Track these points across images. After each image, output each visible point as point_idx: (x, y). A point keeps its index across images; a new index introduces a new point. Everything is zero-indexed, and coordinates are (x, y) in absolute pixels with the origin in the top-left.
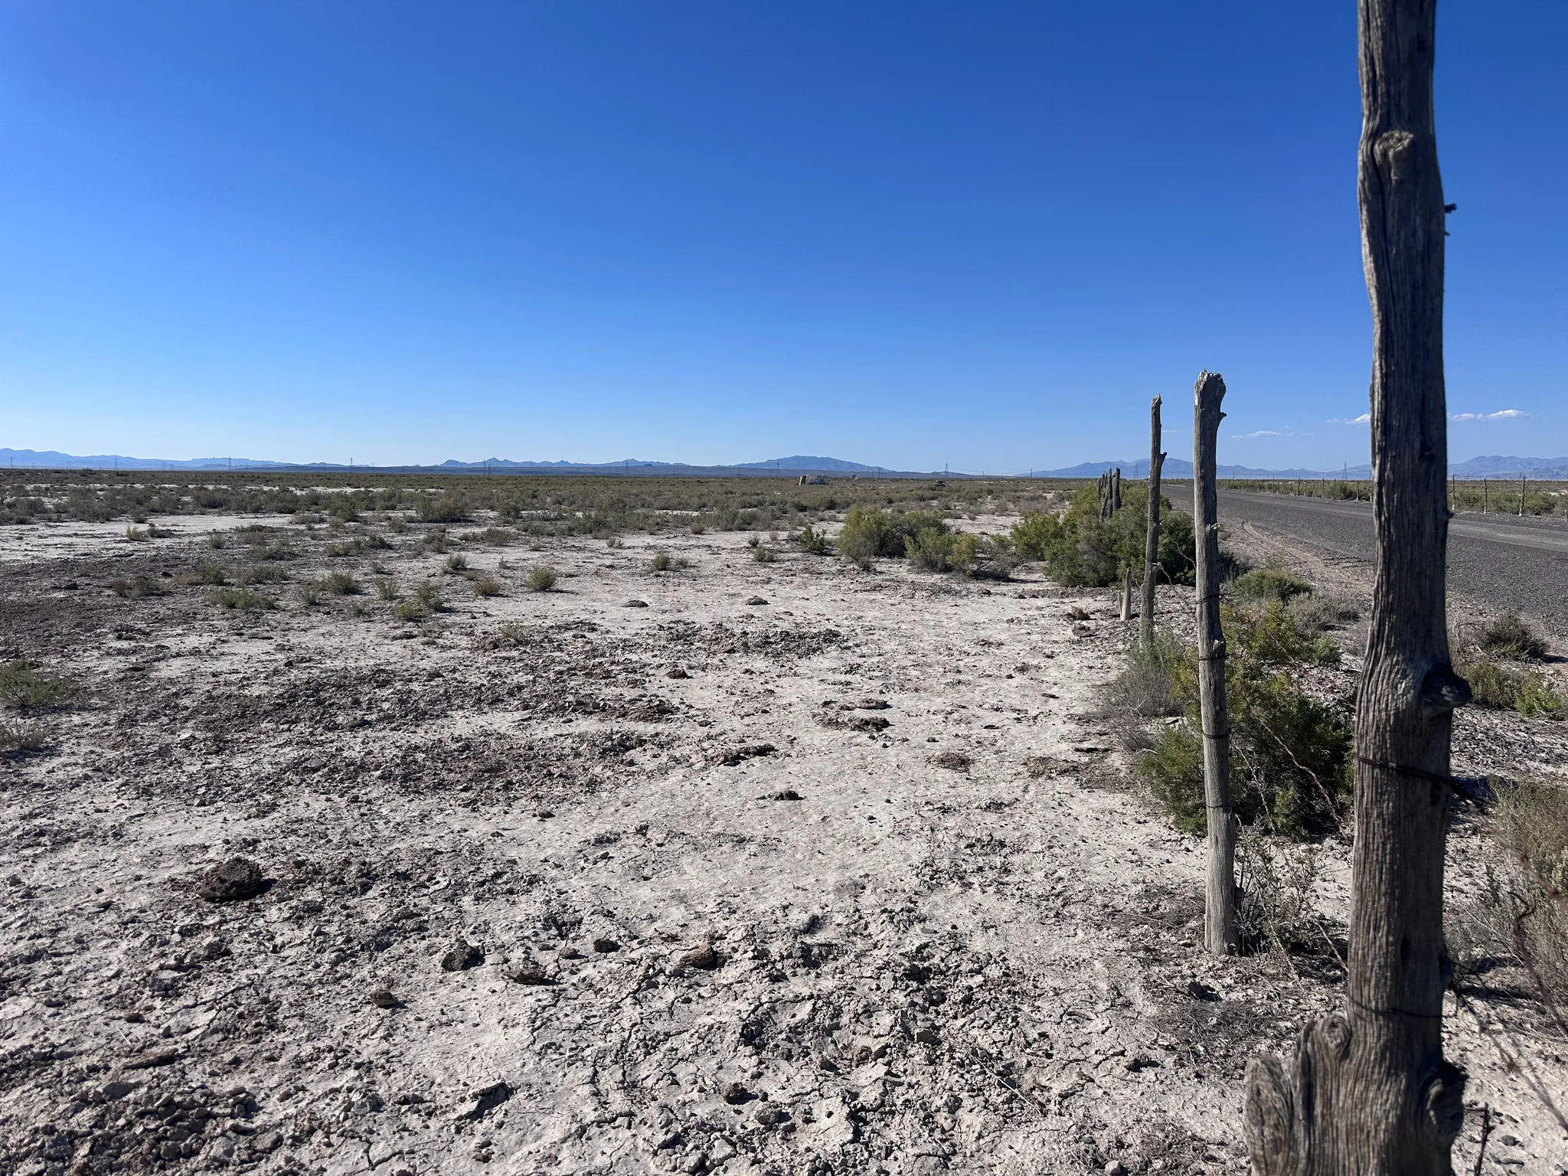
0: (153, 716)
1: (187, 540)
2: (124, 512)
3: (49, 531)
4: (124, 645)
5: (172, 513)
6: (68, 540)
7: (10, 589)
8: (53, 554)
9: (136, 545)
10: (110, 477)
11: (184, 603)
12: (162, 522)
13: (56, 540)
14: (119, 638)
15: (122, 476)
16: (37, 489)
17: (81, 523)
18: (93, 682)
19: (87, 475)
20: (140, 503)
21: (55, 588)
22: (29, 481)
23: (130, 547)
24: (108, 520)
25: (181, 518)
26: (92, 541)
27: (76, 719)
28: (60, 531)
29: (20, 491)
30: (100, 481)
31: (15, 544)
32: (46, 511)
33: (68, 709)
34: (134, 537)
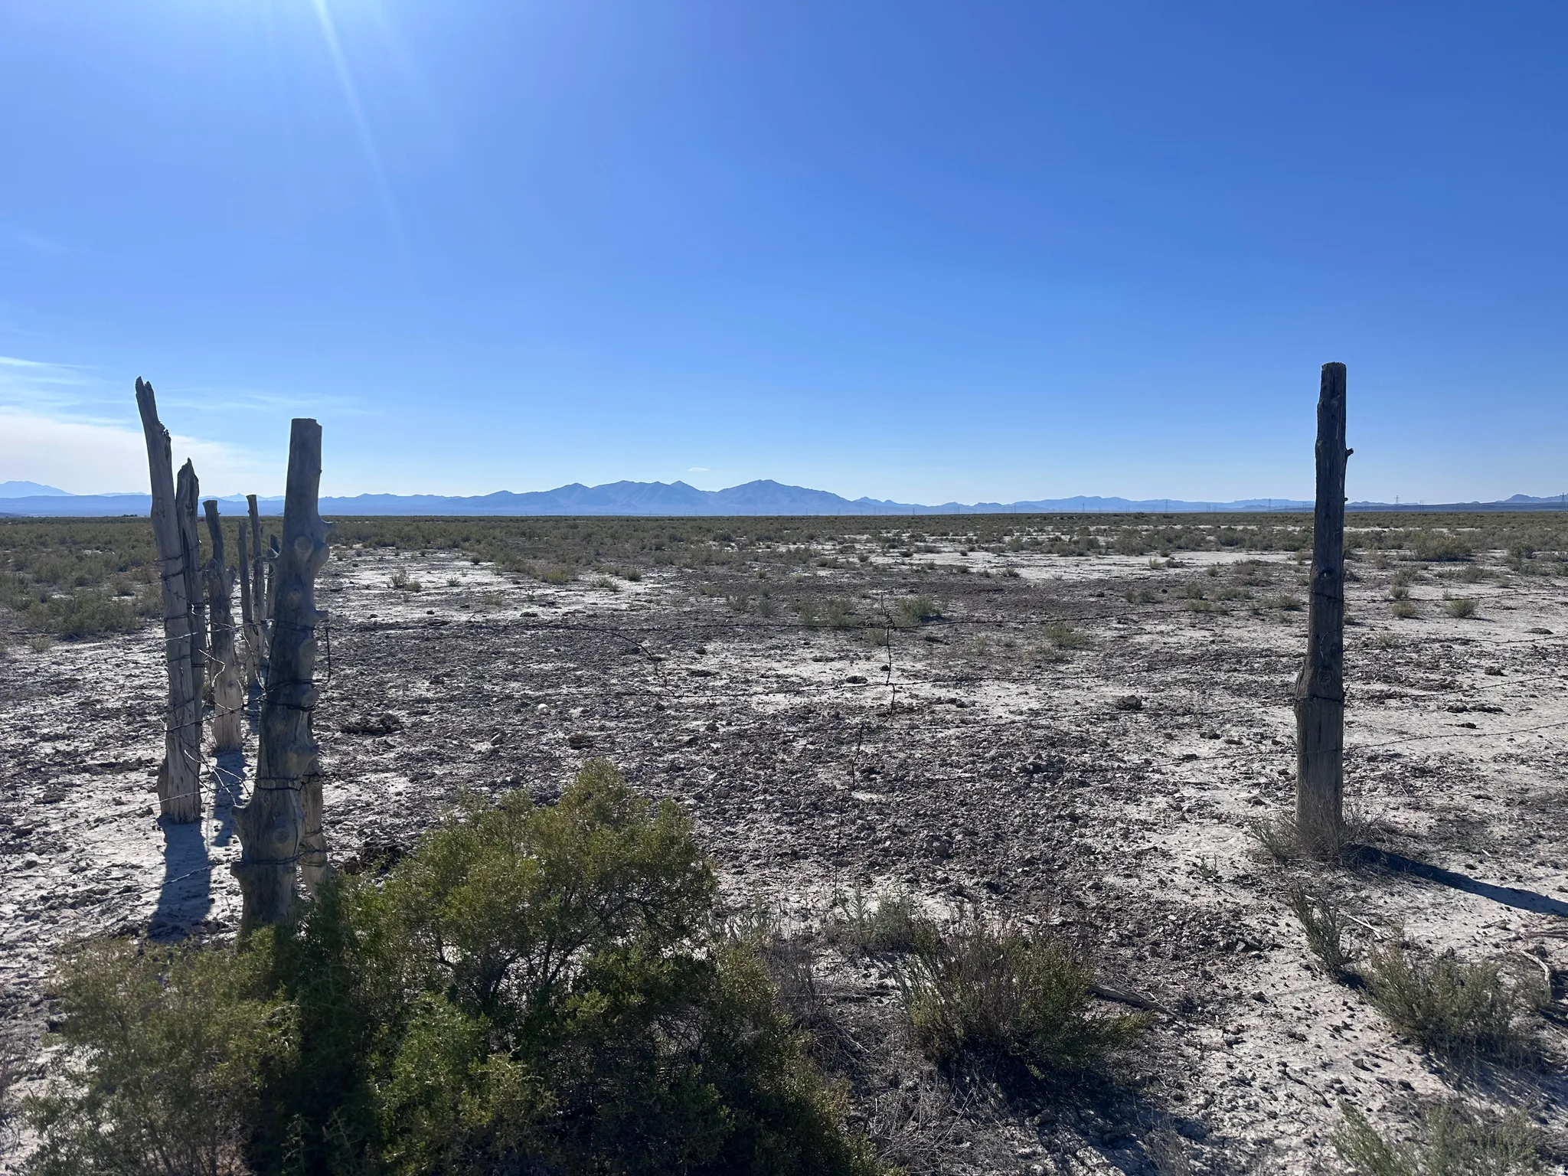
1: (1193, 570)
2: (1156, 549)
3: (1097, 562)
4: (1120, 626)
5: (1194, 550)
6: (1108, 568)
8: (1096, 576)
9: (1155, 572)
10: (1158, 519)
12: (1178, 557)
13: (1101, 567)
14: (1119, 623)
15: (1168, 518)
16: (1098, 530)
17: (1122, 556)
18: (1097, 640)
19: (1140, 517)
20: (1170, 541)
21: (1091, 596)
22: (1093, 524)
23: (1149, 573)
24: (1142, 554)
25: (1199, 553)
26: (1125, 568)
27: (1084, 653)
28: (1102, 562)
29: (1086, 530)
30: (1148, 523)
31: (1073, 569)
32: (1099, 547)
34: (1155, 567)
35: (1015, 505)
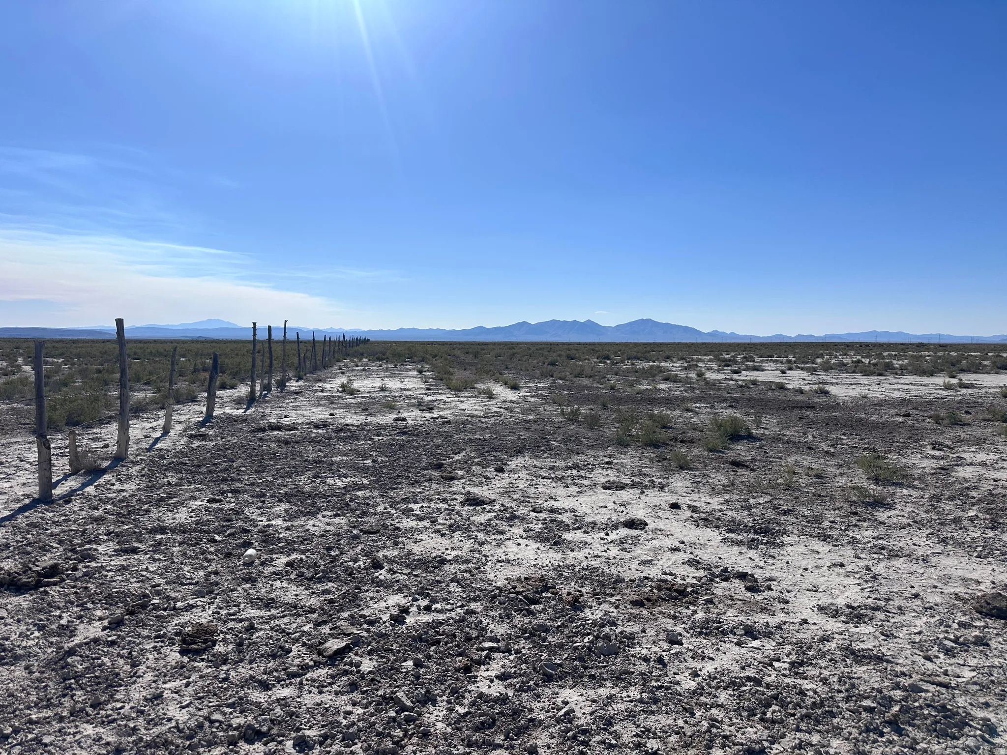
0: (952, 498)
1: (984, 391)
2: (942, 371)
3: (895, 381)
4: (937, 453)
5: (975, 372)
6: (906, 387)
7: (872, 414)
8: (897, 395)
9: (949, 392)
10: (935, 348)
11: (978, 432)
12: (967, 378)
13: (899, 386)
14: (934, 449)
15: (943, 347)
16: (890, 355)
17: (915, 377)
18: (916, 472)
19: (921, 346)
20: (953, 365)
21: (897, 415)
22: (885, 350)
23: (944, 393)
24: (932, 375)
25: (981, 375)
26: (921, 388)
27: (905, 492)
28: (902, 381)
29: (880, 356)
30: (928, 350)
31: (876, 388)
32: (894, 368)
33: (901, 485)
34: (948, 387)
35: (825, 337)
